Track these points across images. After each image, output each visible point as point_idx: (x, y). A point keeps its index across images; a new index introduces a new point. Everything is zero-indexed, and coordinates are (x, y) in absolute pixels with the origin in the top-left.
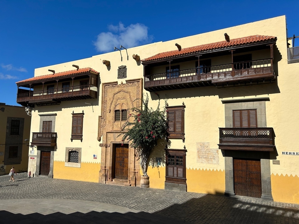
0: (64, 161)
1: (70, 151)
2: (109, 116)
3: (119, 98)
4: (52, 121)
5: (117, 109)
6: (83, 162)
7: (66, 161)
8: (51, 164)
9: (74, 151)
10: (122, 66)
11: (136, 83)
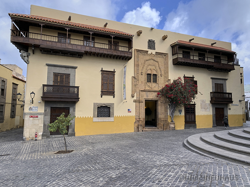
0: (92, 116)
1: (100, 106)
2: (142, 77)
4: (69, 74)
5: (149, 73)
6: (116, 116)
9: (103, 107)
10: (152, 40)
11: (163, 56)
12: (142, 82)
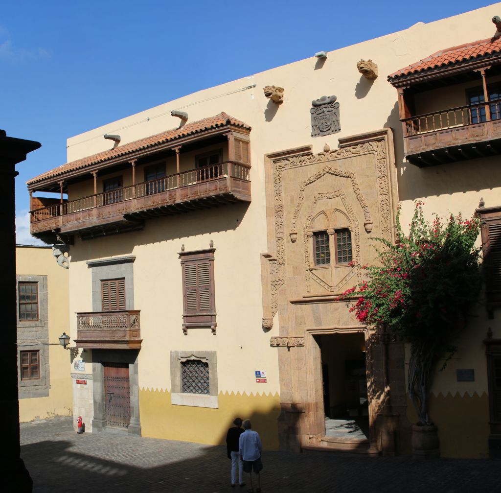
0: (169, 389)
1: (184, 360)
2: (294, 252)
3: (321, 197)
4: (124, 278)
5: (319, 228)
6: (224, 393)
7: (173, 391)
8: (133, 399)
9: (193, 362)
10: (323, 99)
11: (374, 144)
12: (295, 268)
